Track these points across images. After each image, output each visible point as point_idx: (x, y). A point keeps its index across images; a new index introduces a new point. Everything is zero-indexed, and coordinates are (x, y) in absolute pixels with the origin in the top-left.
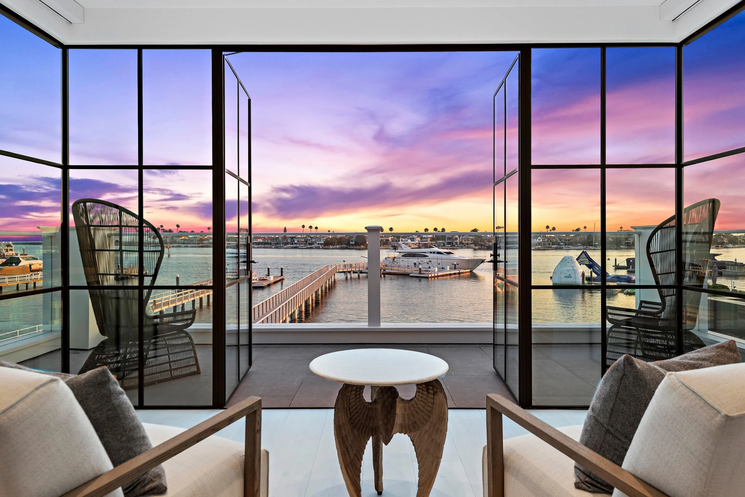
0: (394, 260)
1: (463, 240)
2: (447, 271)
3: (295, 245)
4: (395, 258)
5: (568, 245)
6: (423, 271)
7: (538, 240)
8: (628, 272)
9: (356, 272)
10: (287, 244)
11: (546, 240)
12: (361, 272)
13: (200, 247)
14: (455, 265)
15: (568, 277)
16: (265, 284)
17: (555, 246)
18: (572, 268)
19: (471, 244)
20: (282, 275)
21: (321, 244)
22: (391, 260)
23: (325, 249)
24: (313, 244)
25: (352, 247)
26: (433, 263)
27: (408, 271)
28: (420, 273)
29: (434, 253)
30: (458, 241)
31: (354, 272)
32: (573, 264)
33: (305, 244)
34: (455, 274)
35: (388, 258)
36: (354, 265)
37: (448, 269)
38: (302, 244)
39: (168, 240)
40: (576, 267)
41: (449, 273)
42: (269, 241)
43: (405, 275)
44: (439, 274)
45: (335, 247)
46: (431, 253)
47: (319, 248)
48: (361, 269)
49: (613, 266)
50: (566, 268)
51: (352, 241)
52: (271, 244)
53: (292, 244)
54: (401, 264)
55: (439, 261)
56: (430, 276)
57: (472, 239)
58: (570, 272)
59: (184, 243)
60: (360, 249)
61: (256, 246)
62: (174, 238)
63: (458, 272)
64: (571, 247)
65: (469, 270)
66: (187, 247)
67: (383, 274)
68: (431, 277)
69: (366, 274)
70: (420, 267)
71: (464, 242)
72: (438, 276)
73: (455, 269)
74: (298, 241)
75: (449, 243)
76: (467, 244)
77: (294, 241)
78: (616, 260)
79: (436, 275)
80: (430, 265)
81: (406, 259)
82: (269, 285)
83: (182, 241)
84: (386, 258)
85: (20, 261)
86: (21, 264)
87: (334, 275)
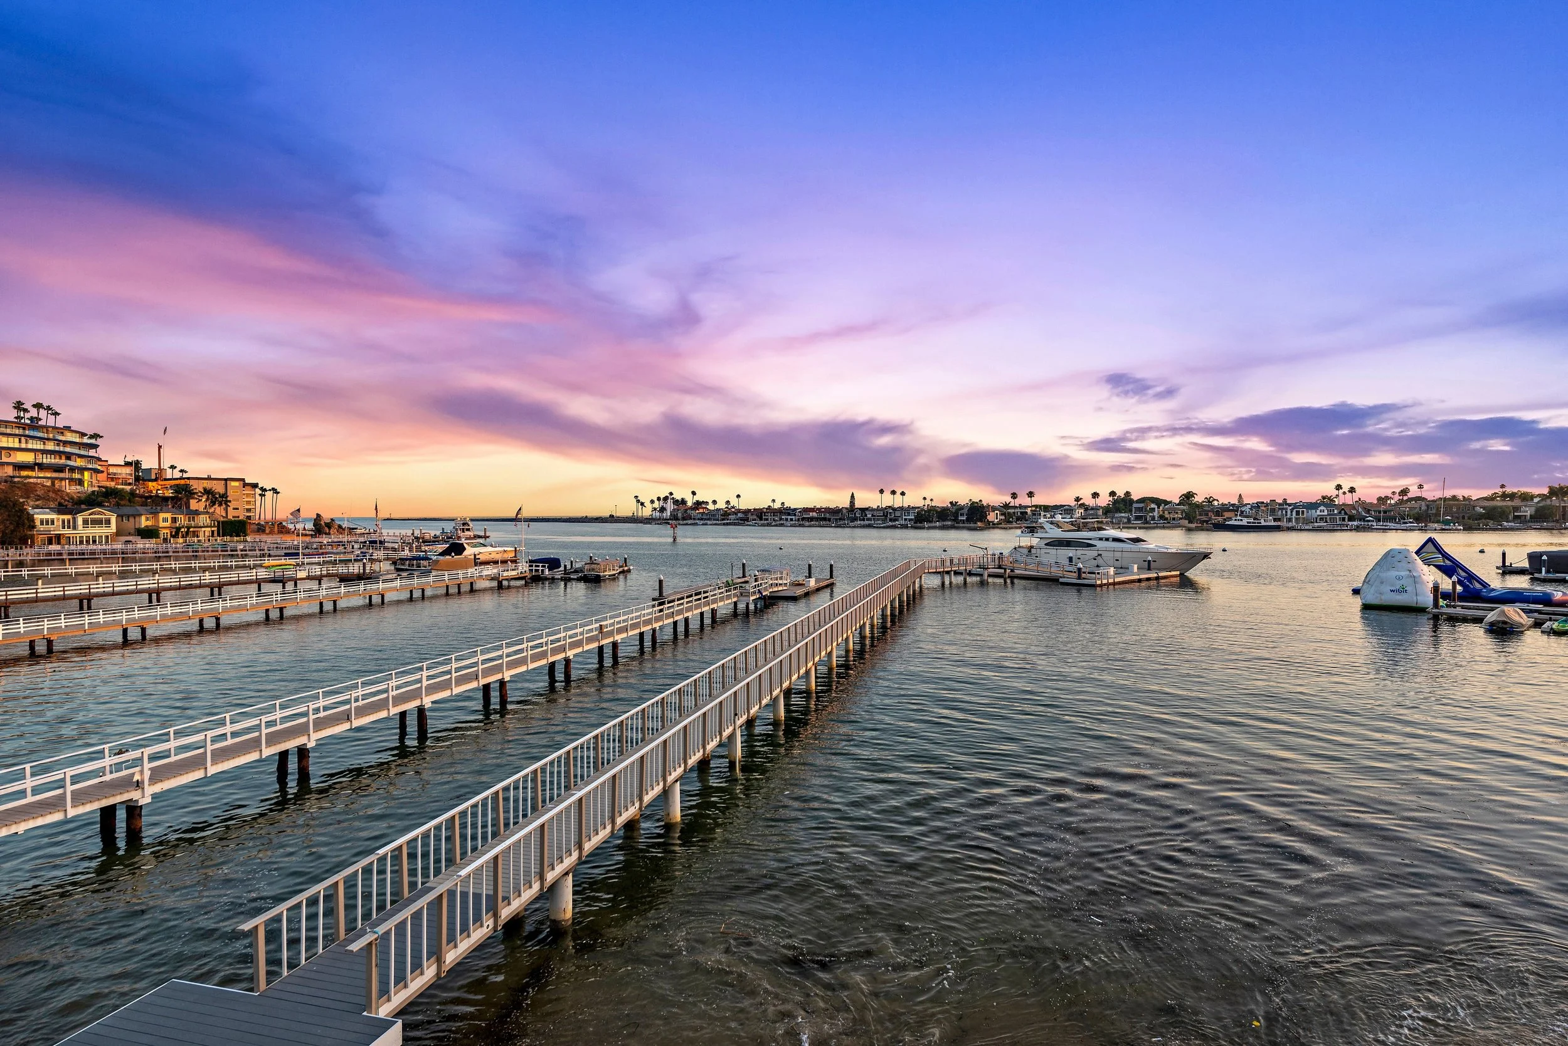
0: (1030, 551)
1: (1166, 512)
2: (1133, 574)
3: (867, 522)
4: (1032, 547)
5: (1384, 521)
6: (1084, 573)
7: (1318, 511)
8: (1533, 580)
9: (961, 574)
10: (855, 519)
11: (1336, 512)
12: (970, 574)
13: (724, 524)
14: (1149, 561)
15: (1398, 591)
16: (799, 591)
17: (1355, 523)
18: (1408, 573)
19: (1181, 519)
20: (831, 577)
21: (910, 520)
22: (1026, 551)
23: (916, 528)
24: (897, 520)
25: (961, 525)
26: (1105, 559)
27: (1055, 571)
28: (1079, 577)
29: (1107, 539)
30: (1156, 514)
31: (956, 573)
32: (1410, 565)
33: (884, 521)
34: (1148, 579)
35: (1020, 547)
36: (956, 561)
37: (1135, 570)
38: (878, 520)
39: (680, 515)
40: (1417, 571)
41: (1137, 577)
42: (828, 515)
43: (1051, 581)
44: (1117, 580)
45: (933, 524)
46: (1101, 539)
47: (905, 527)
48: (969, 568)
49: (1498, 568)
50: (1393, 573)
51: (962, 515)
52: (829, 520)
53: (864, 520)
54: (1044, 559)
55: (1118, 555)
56: (1099, 582)
57: (1183, 511)
58: (1401, 582)
59: (702, 519)
60: (975, 529)
61: (807, 524)
62: (688, 511)
63: (1156, 575)
64: (1391, 525)
65: (1178, 573)
66: (706, 524)
67: (1009, 577)
68: (1101, 586)
69: (978, 578)
70: (1080, 565)
71: (1167, 515)
72: (1114, 584)
73: (1149, 569)
74: (873, 515)
75: (1137, 518)
76: (1174, 519)
77: (866, 515)
78: (1504, 555)
79: (1111, 581)
80: (1100, 561)
81: (1052, 551)
82: (807, 595)
83: (700, 516)
84: (1015, 548)
85: (464, 549)
86: (465, 553)
87: (921, 577)
